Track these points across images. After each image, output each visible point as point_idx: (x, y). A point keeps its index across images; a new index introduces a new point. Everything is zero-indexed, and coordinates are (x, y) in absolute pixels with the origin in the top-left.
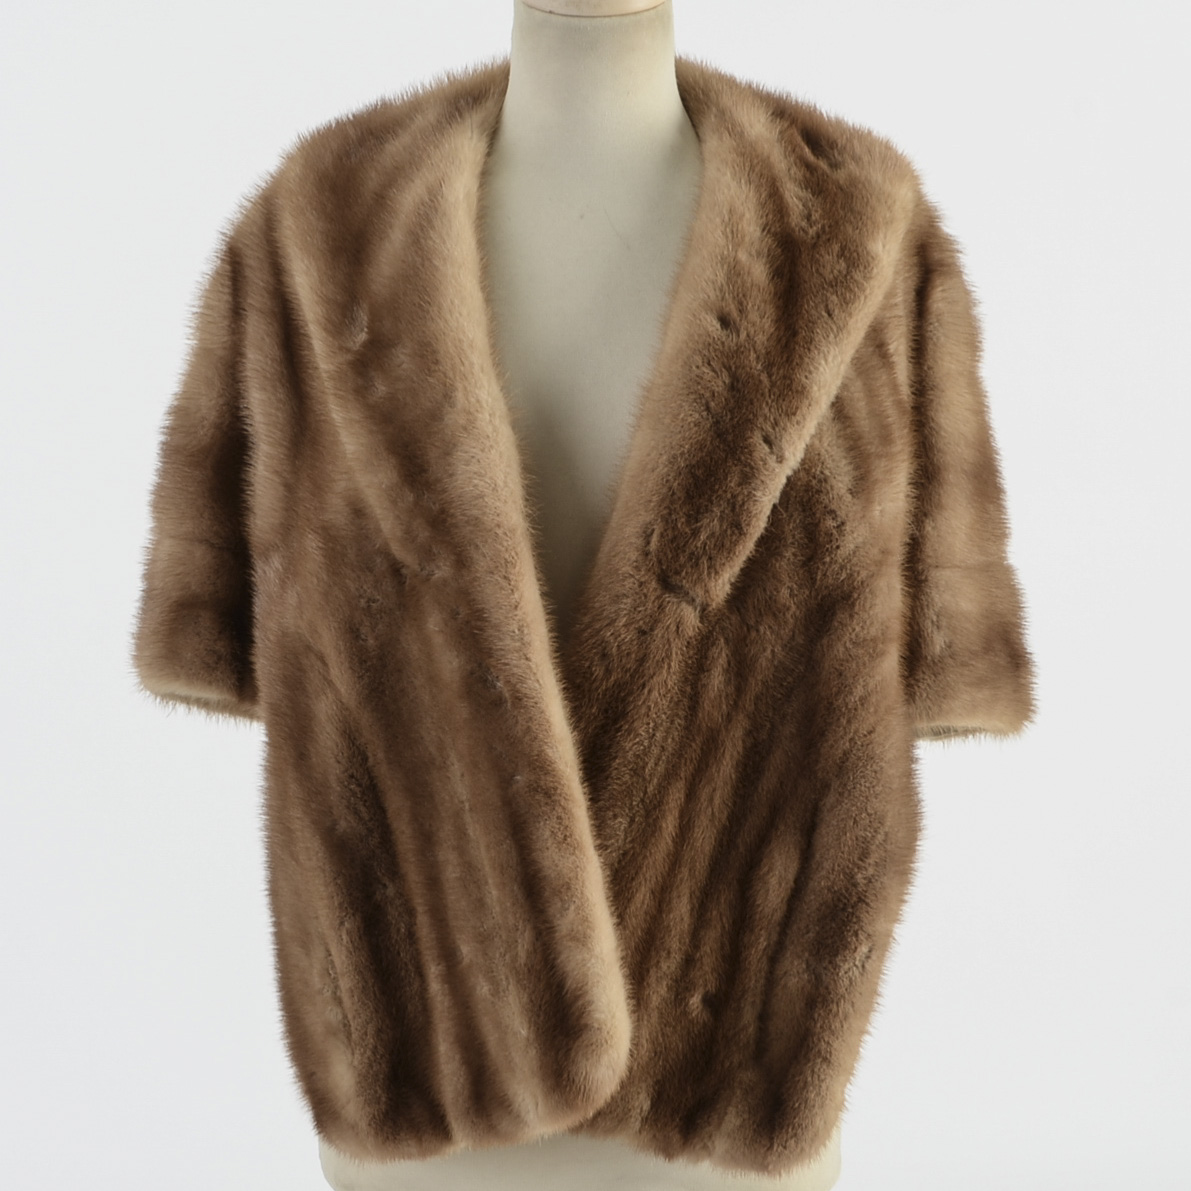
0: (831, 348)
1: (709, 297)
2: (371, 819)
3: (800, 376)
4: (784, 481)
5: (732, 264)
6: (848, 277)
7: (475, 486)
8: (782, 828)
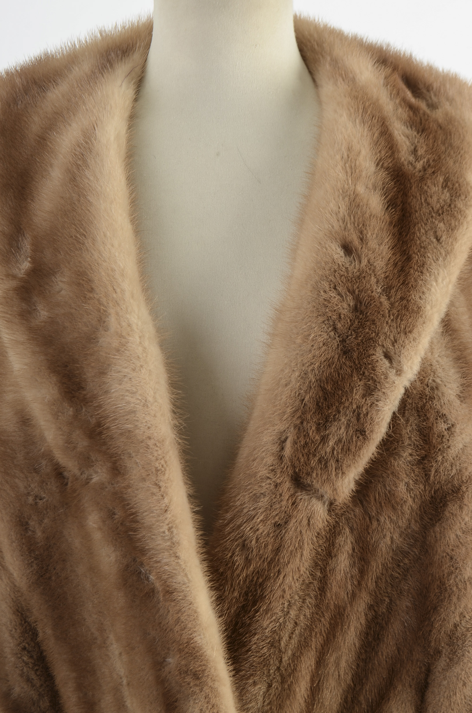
0: (441, 271)
1: (333, 227)
2: (41, 686)
3: (414, 296)
4: (402, 391)
5: (352, 197)
6: (452, 206)
7: (128, 403)
8: (400, 688)
